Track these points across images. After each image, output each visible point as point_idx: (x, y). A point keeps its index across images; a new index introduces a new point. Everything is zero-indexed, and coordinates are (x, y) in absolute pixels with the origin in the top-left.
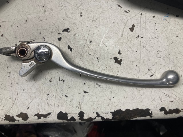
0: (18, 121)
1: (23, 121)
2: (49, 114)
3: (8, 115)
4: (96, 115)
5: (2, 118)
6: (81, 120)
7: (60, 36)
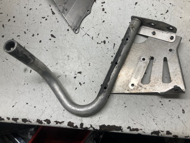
0: (44, 124)
1: (47, 124)
2: (63, 122)
3: (39, 119)
4: (90, 126)
5: (35, 120)
6: (82, 128)
7: (75, 76)
